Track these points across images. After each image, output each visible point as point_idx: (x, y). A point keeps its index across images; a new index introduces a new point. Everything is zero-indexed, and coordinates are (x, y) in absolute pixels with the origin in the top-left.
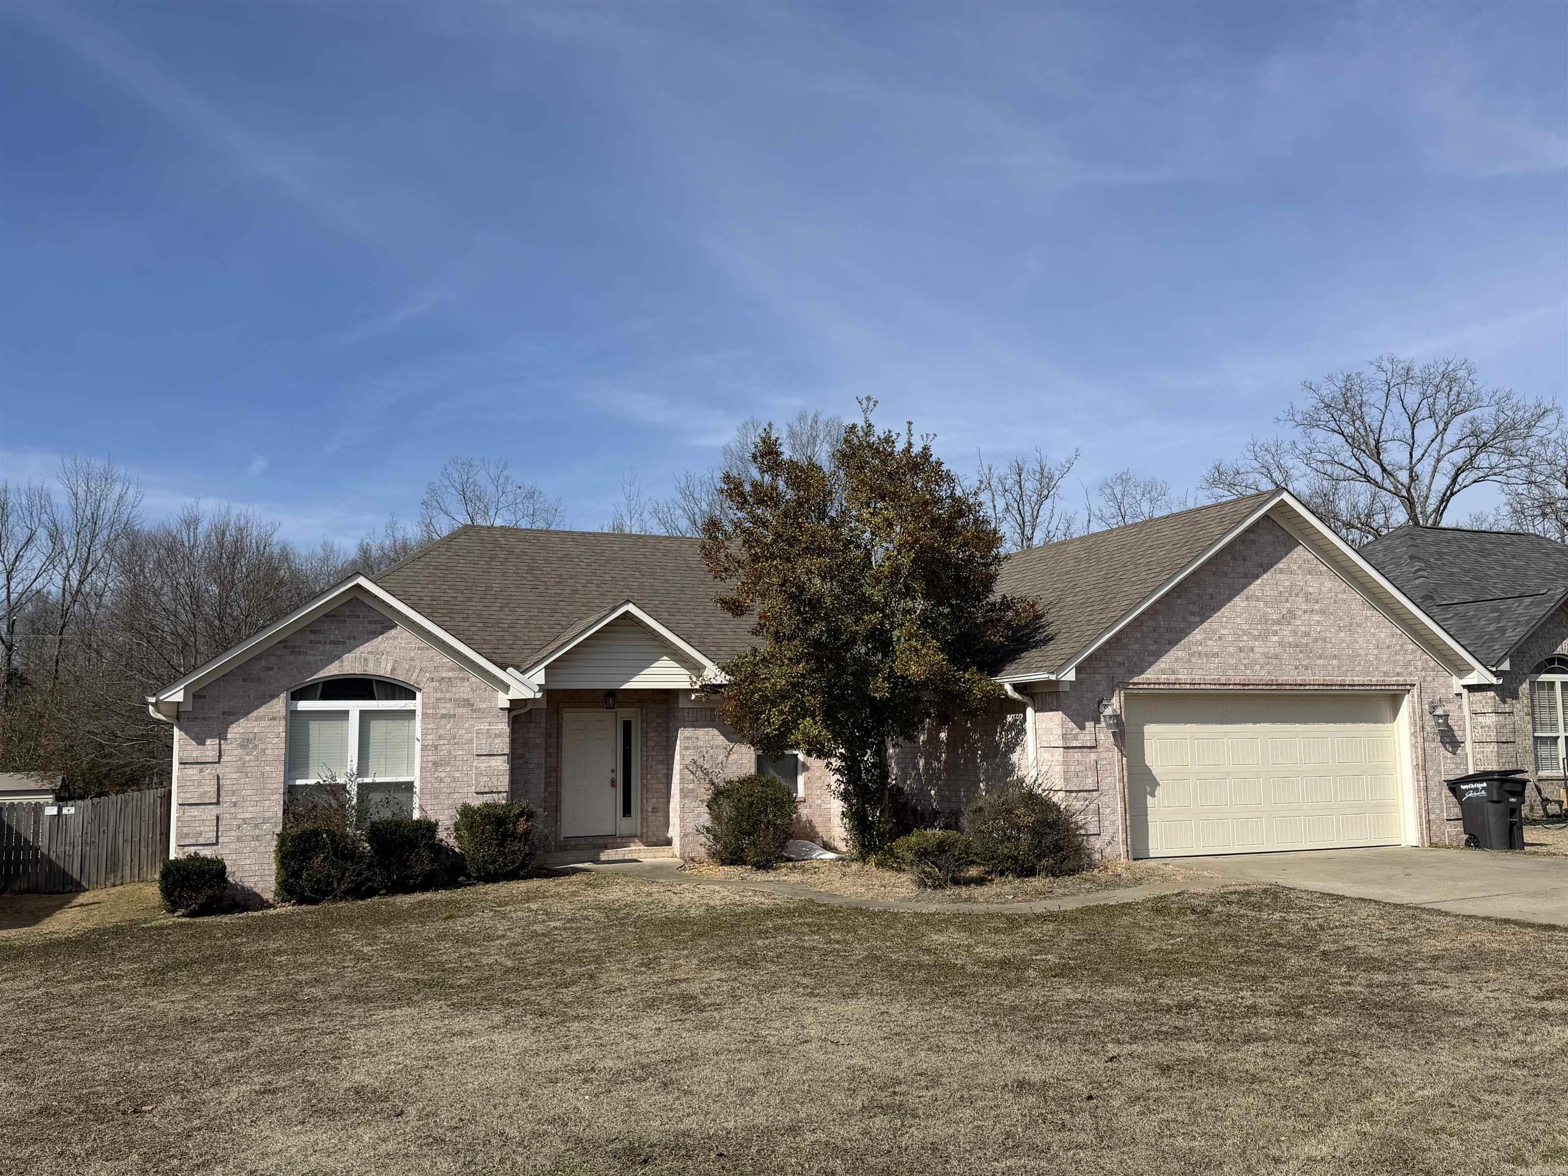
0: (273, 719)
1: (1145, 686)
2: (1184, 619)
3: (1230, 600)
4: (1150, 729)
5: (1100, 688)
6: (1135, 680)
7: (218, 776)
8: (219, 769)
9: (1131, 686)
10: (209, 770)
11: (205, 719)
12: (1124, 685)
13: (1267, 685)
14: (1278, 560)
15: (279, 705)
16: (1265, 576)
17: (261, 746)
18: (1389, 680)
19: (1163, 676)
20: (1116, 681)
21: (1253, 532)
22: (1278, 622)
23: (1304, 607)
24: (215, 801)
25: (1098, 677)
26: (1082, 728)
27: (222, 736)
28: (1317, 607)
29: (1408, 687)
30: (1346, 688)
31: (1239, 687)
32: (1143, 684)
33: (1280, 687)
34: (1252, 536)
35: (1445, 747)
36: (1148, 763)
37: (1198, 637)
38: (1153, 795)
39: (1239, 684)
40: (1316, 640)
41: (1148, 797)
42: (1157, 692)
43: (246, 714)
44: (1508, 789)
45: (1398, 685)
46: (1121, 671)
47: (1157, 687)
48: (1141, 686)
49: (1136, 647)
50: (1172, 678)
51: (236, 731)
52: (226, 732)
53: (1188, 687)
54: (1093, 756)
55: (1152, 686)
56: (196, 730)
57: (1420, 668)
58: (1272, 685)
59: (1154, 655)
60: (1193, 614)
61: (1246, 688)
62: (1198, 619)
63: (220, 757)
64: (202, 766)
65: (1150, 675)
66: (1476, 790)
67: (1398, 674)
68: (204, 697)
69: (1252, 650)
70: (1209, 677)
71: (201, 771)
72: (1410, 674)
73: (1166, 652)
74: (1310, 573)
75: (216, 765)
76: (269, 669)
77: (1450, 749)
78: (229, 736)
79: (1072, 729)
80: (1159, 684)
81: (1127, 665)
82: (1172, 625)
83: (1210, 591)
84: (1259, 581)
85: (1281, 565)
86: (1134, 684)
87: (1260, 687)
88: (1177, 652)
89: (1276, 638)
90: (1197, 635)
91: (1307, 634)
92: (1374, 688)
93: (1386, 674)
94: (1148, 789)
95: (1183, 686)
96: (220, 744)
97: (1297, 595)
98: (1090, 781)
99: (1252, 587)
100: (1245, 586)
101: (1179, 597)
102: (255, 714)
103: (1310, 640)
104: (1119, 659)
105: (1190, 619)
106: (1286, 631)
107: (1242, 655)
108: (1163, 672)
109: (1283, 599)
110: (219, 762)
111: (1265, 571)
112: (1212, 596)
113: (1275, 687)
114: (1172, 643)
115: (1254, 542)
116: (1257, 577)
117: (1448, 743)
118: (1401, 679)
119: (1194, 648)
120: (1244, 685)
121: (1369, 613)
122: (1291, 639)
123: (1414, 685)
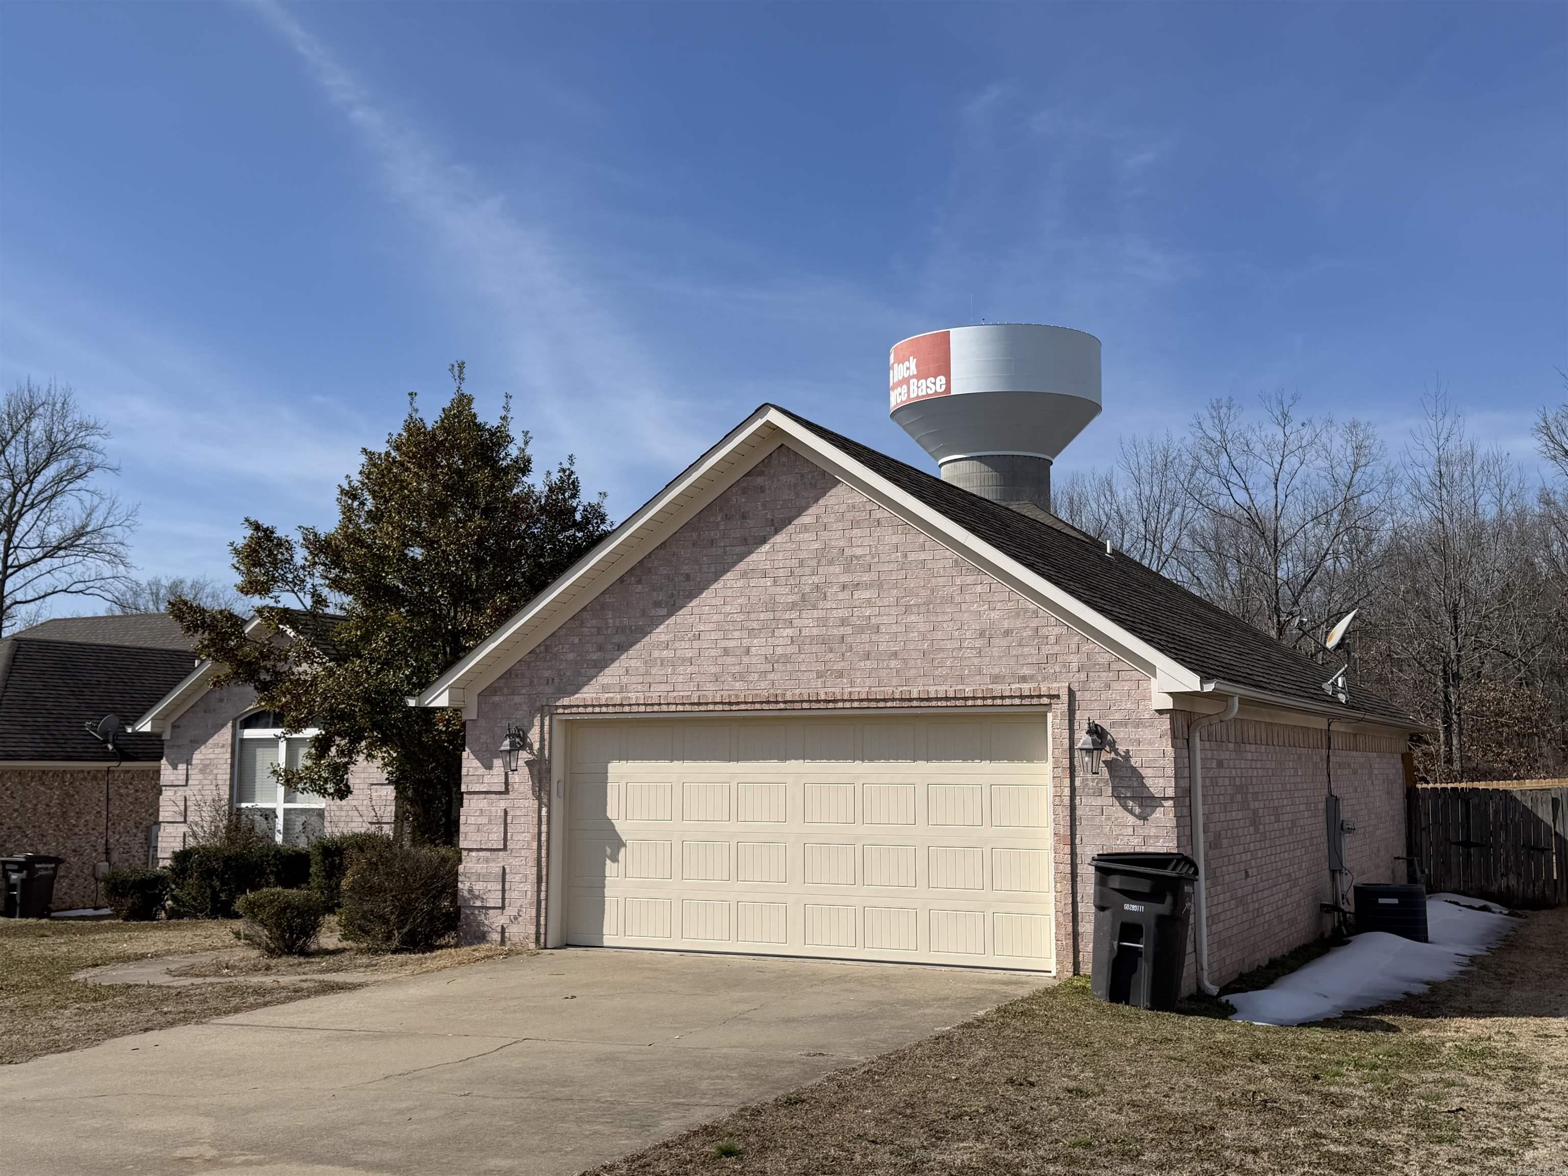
0: (223, 746)
1: (581, 710)
2: (644, 613)
3: (716, 579)
4: (616, 768)
5: (519, 715)
6: (566, 701)
7: (185, 798)
8: (188, 792)
9: (560, 711)
10: (181, 792)
11: (179, 746)
12: (547, 710)
13: (768, 702)
14: (800, 512)
15: (225, 735)
16: (778, 538)
17: (215, 771)
18: (998, 689)
19: (607, 695)
20: (538, 704)
21: (761, 473)
22: (793, 606)
23: (844, 578)
24: (182, 820)
25: (517, 699)
26: (489, 767)
27: (188, 762)
28: (866, 578)
29: (1045, 701)
30: (915, 704)
31: (720, 707)
32: (578, 706)
33: (788, 706)
34: (760, 480)
35: (1125, 807)
36: (611, 813)
37: (663, 638)
38: (615, 859)
39: (722, 703)
40: (860, 630)
41: (608, 862)
42: (601, 717)
43: (205, 742)
45: (1021, 697)
46: (549, 690)
47: (597, 710)
48: (574, 710)
49: (571, 656)
50: (618, 699)
51: (198, 757)
52: (191, 759)
53: (642, 708)
54: (503, 804)
55: (590, 710)
56: (173, 756)
57: (1074, 667)
58: (777, 702)
59: (595, 667)
60: (657, 604)
61: (734, 708)
62: (663, 612)
63: (187, 780)
64: (176, 788)
65: (588, 694)
67: (1024, 679)
68: (179, 727)
69: (748, 651)
70: (675, 694)
71: (175, 792)
72: (1055, 677)
73: (613, 661)
74: (855, 524)
75: (185, 788)
76: (221, 700)
77: (1137, 810)
78: (194, 762)
79: (476, 768)
80: (600, 706)
81: (557, 680)
82: (626, 621)
83: (686, 569)
84: (766, 547)
85: (806, 519)
86: (564, 707)
87: (758, 706)
88: (631, 660)
89: (789, 632)
90: (661, 634)
91: (843, 622)
92: (970, 703)
93: (996, 679)
94: (609, 851)
95: (635, 709)
96: (187, 769)
97: (831, 562)
98: (494, 837)
99: (754, 557)
100: (741, 558)
101: (639, 582)
102: (211, 741)
103: (848, 630)
104: (546, 674)
105: (653, 613)
106: (808, 622)
107: (729, 660)
108: (605, 688)
109: (807, 571)
110: (186, 785)
111: (776, 532)
112: (688, 577)
113: (782, 706)
114: (623, 648)
115: (762, 489)
116: (764, 541)
117: (1132, 798)
118: (1026, 688)
119: (656, 654)
120: (730, 703)
121: (970, 579)
122: (815, 632)
123: (1058, 697)
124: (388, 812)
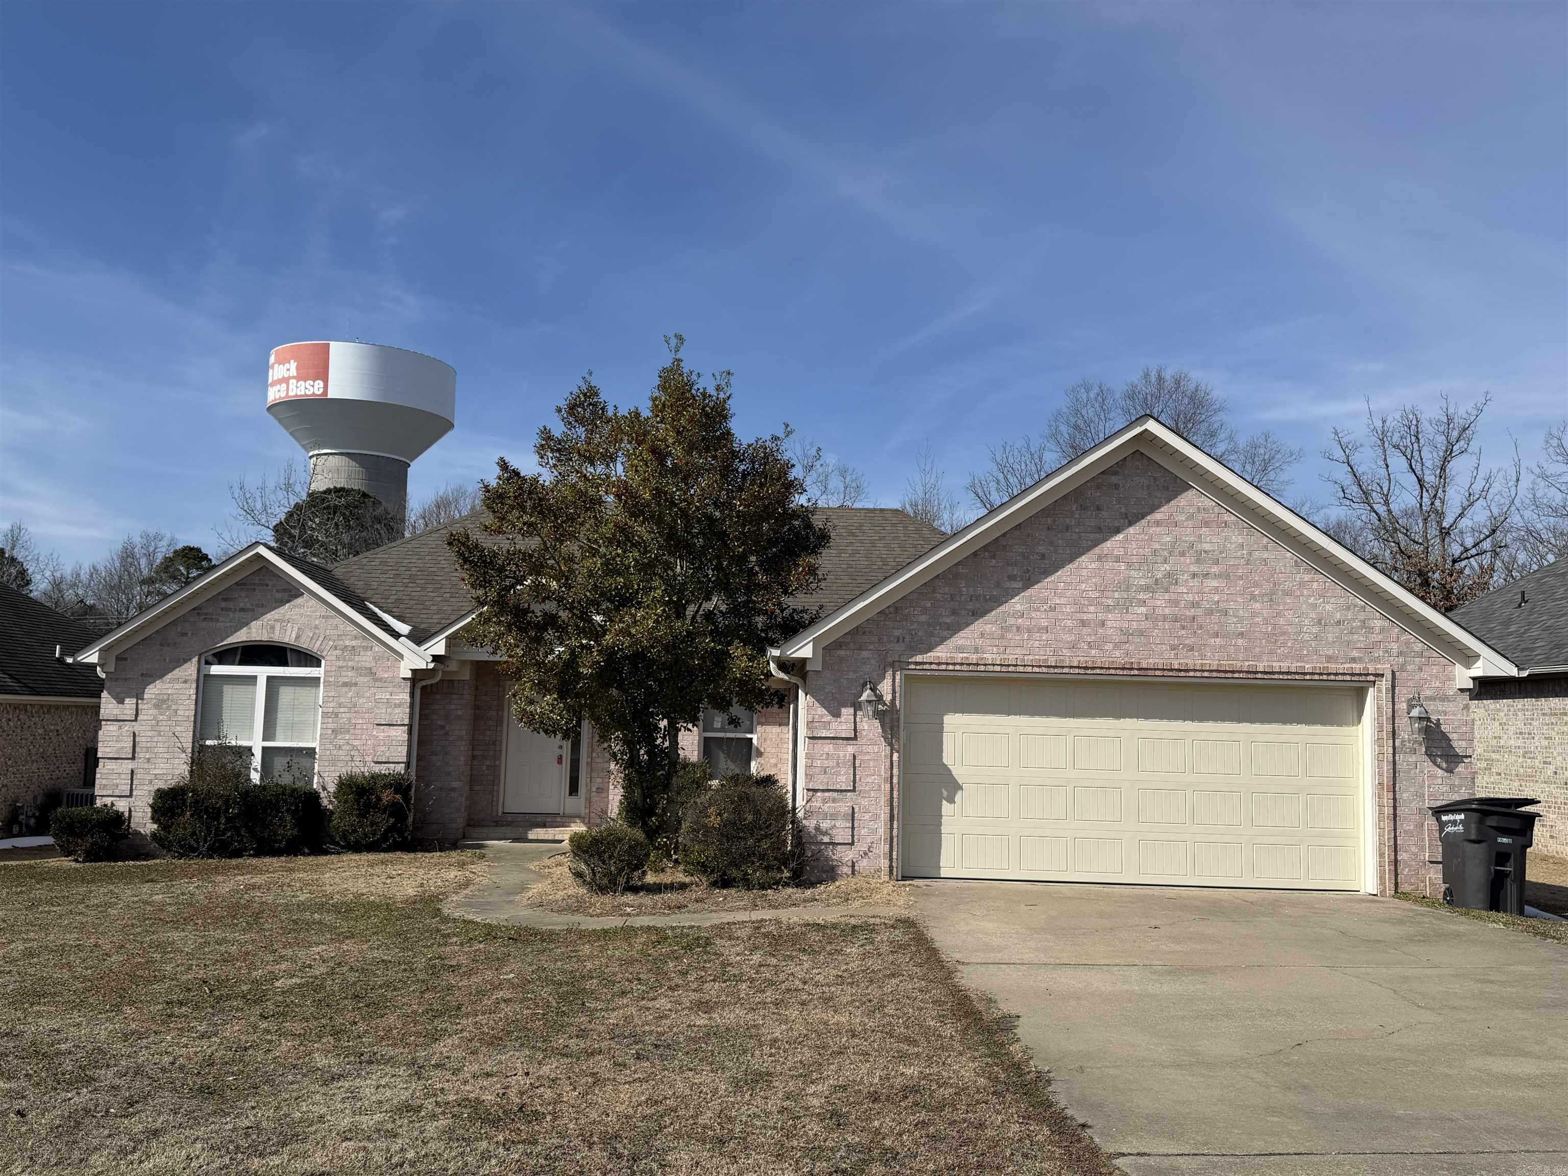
0: (186, 682)
1: (934, 667)
2: (998, 585)
3: (1071, 560)
4: (953, 722)
5: (867, 668)
6: (919, 658)
7: (134, 733)
8: (137, 727)
9: (913, 667)
10: (127, 728)
11: (126, 679)
12: (898, 665)
13: (1123, 669)
14: (1153, 509)
15: (190, 669)
16: (1131, 530)
17: (174, 707)
18: (1333, 667)
19: (961, 655)
20: (890, 659)
21: (1115, 473)
22: (1146, 589)
23: (1194, 568)
24: (130, 756)
25: (865, 654)
26: (837, 715)
27: (139, 696)
28: (1215, 569)
29: (1371, 678)
30: (1259, 676)
31: (1077, 671)
32: (931, 663)
33: (1141, 673)
34: (1114, 479)
35: (1435, 763)
36: (947, 759)
37: (1018, 607)
38: (951, 801)
39: (1079, 667)
40: (1209, 612)
41: (944, 802)
42: (952, 674)
43: (161, 676)
44: (1494, 824)
45: (1352, 675)
46: (900, 648)
47: (951, 667)
48: (927, 667)
49: (924, 618)
50: (974, 658)
51: (152, 691)
52: (143, 693)
53: (998, 668)
54: (851, 749)
55: (943, 667)
56: (117, 690)
57: (1395, 652)
58: (1132, 669)
59: (948, 629)
60: (1012, 578)
61: (1089, 672)
62: (1019, 585)
63: (137, 715)
64: (121, 723)
65: (941, 653)
66: (1454, 823)
67: (1354, 660)
68: (126, 659)
69: (1103, 624)
70: (1031, 657)
71: (120, 728)
72: (1377, 660)
73: (968, 625)
74: (1207, 524)
75: (134, 723)
76: (185, 634)
77: (1444, 765)
78: (146, 696)
79: (822, 716)
80: (954, 664)
81: (907, 640)
82: (980, 591)
83: (1041, 549)
84: (1120, 537)
85: (1157, 516)
86: (917, 663)
87: (1113, 672)
88: (984, 624)
89: (1142, 610)
90: (1017, 604)
91: (1194, 605)
92: (1308, 677)
93: (1329, 659)
94: (945, 793)
95: (991, 668)
96: (137, 704)
97: (1183, 554)
98: (843, 779)
99: (1108, 544)
100: (1096, 544)
101: (994, 557)
102: (169, 676)
103: (1199, 612)
104: (897, 633)
105: (1007, 585)
106: (1161, 602)
107: (1085, 630)
108: (960, 649)
109: (1159, 559)
110: (136, 720)
111: (1131, 524)
112: (1043, 556)
113: (1136, 672)
114: (977, 614)
115: (1116, 487)
116: (1118, 531)
117: (1440, 756)
118: (1357, 667)
119: (1011, 621)
120: (1086, 668)
121: (1307, 577)
122: (1167, 611)
123: (1382, 675)
124: (401, 753)
